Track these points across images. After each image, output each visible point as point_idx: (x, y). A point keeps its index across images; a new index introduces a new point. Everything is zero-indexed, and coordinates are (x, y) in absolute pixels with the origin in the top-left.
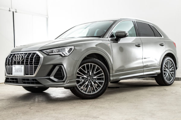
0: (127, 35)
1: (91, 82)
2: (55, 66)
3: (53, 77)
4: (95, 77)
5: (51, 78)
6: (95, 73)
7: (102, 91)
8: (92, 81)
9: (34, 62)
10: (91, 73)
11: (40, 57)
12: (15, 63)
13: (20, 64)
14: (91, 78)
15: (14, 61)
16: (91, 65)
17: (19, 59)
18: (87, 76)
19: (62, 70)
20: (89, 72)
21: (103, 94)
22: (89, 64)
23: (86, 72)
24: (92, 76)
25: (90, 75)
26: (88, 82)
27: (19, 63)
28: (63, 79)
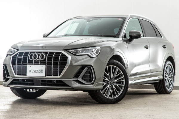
0: (141, 36)
1: (112, 86)
2: (83, 67)
3: (81, 79)
4: (116, 81)
5: (79, 79)
6: (116, 76)
7: (122, 95)
8: (113, 84)
9: (60, 62)
10: (112, 76)
11: (67, 58)
12: (31, 63)
13: (39, 64)
14: (112, 82)
15: (29, 60)
16: (113, 67)
17: (38, 58)
18: (109, 79)
19: (91, 72)
20: (110, 75)
21: (123, 99)
22: (111, 66)
23: (108, 75)
24: (113, 79)
25: (112, 78)
26: (109, 85)
27: (37, 63)
28: (91, 82)
